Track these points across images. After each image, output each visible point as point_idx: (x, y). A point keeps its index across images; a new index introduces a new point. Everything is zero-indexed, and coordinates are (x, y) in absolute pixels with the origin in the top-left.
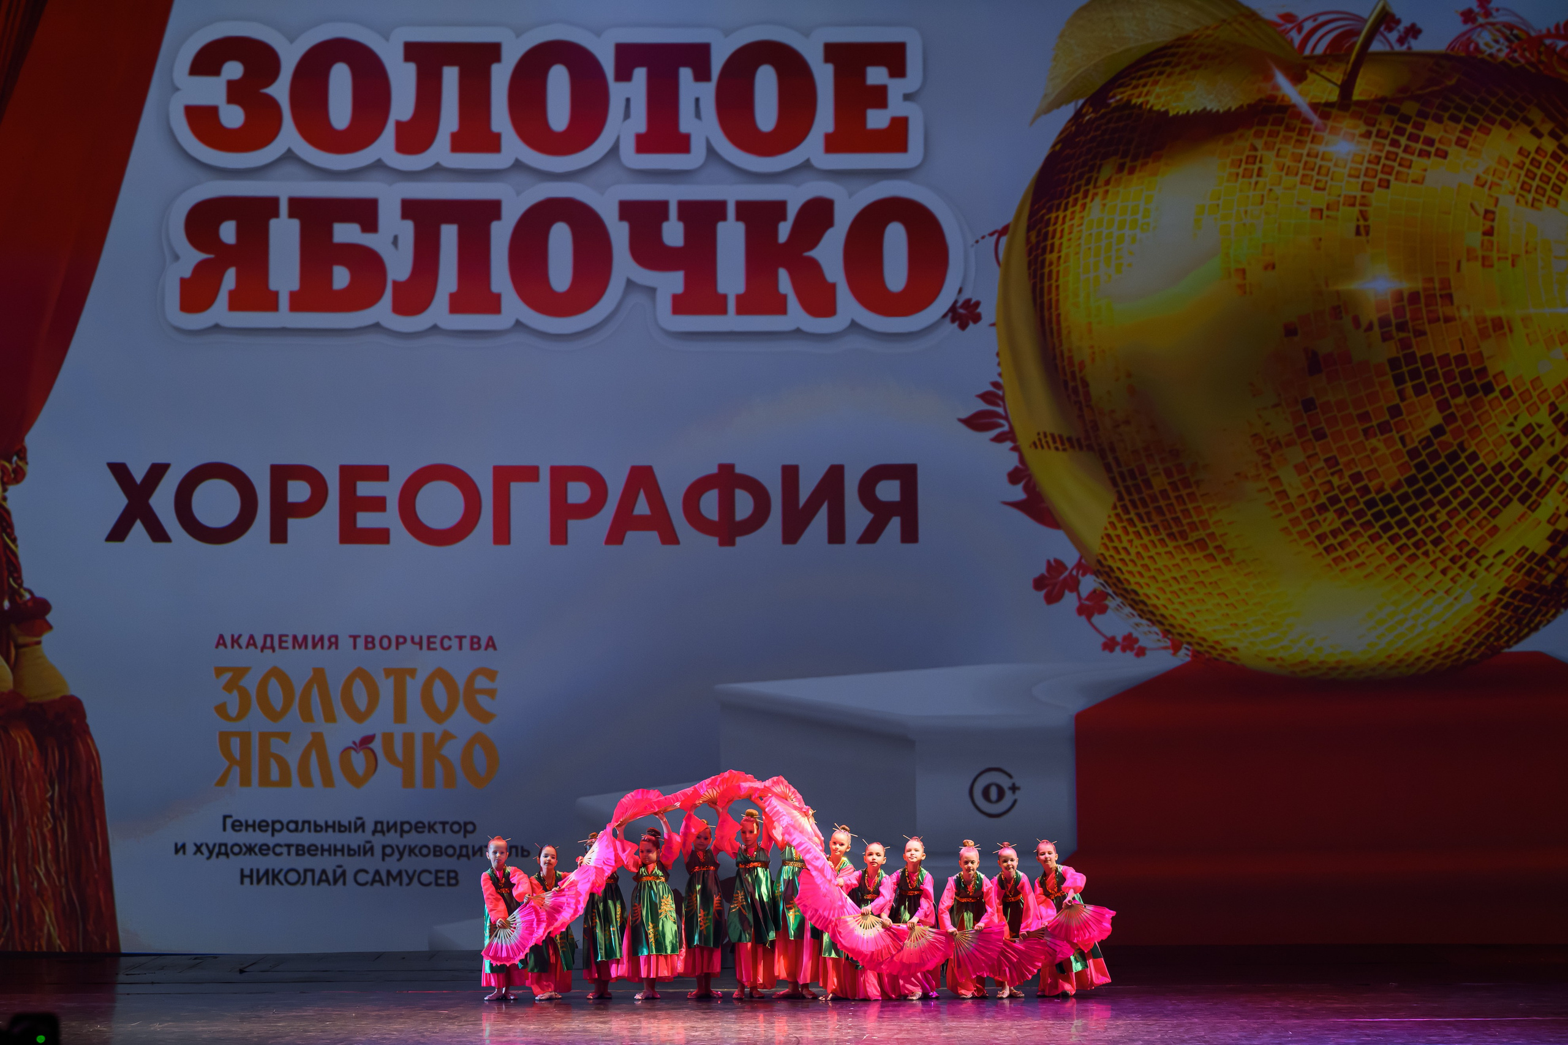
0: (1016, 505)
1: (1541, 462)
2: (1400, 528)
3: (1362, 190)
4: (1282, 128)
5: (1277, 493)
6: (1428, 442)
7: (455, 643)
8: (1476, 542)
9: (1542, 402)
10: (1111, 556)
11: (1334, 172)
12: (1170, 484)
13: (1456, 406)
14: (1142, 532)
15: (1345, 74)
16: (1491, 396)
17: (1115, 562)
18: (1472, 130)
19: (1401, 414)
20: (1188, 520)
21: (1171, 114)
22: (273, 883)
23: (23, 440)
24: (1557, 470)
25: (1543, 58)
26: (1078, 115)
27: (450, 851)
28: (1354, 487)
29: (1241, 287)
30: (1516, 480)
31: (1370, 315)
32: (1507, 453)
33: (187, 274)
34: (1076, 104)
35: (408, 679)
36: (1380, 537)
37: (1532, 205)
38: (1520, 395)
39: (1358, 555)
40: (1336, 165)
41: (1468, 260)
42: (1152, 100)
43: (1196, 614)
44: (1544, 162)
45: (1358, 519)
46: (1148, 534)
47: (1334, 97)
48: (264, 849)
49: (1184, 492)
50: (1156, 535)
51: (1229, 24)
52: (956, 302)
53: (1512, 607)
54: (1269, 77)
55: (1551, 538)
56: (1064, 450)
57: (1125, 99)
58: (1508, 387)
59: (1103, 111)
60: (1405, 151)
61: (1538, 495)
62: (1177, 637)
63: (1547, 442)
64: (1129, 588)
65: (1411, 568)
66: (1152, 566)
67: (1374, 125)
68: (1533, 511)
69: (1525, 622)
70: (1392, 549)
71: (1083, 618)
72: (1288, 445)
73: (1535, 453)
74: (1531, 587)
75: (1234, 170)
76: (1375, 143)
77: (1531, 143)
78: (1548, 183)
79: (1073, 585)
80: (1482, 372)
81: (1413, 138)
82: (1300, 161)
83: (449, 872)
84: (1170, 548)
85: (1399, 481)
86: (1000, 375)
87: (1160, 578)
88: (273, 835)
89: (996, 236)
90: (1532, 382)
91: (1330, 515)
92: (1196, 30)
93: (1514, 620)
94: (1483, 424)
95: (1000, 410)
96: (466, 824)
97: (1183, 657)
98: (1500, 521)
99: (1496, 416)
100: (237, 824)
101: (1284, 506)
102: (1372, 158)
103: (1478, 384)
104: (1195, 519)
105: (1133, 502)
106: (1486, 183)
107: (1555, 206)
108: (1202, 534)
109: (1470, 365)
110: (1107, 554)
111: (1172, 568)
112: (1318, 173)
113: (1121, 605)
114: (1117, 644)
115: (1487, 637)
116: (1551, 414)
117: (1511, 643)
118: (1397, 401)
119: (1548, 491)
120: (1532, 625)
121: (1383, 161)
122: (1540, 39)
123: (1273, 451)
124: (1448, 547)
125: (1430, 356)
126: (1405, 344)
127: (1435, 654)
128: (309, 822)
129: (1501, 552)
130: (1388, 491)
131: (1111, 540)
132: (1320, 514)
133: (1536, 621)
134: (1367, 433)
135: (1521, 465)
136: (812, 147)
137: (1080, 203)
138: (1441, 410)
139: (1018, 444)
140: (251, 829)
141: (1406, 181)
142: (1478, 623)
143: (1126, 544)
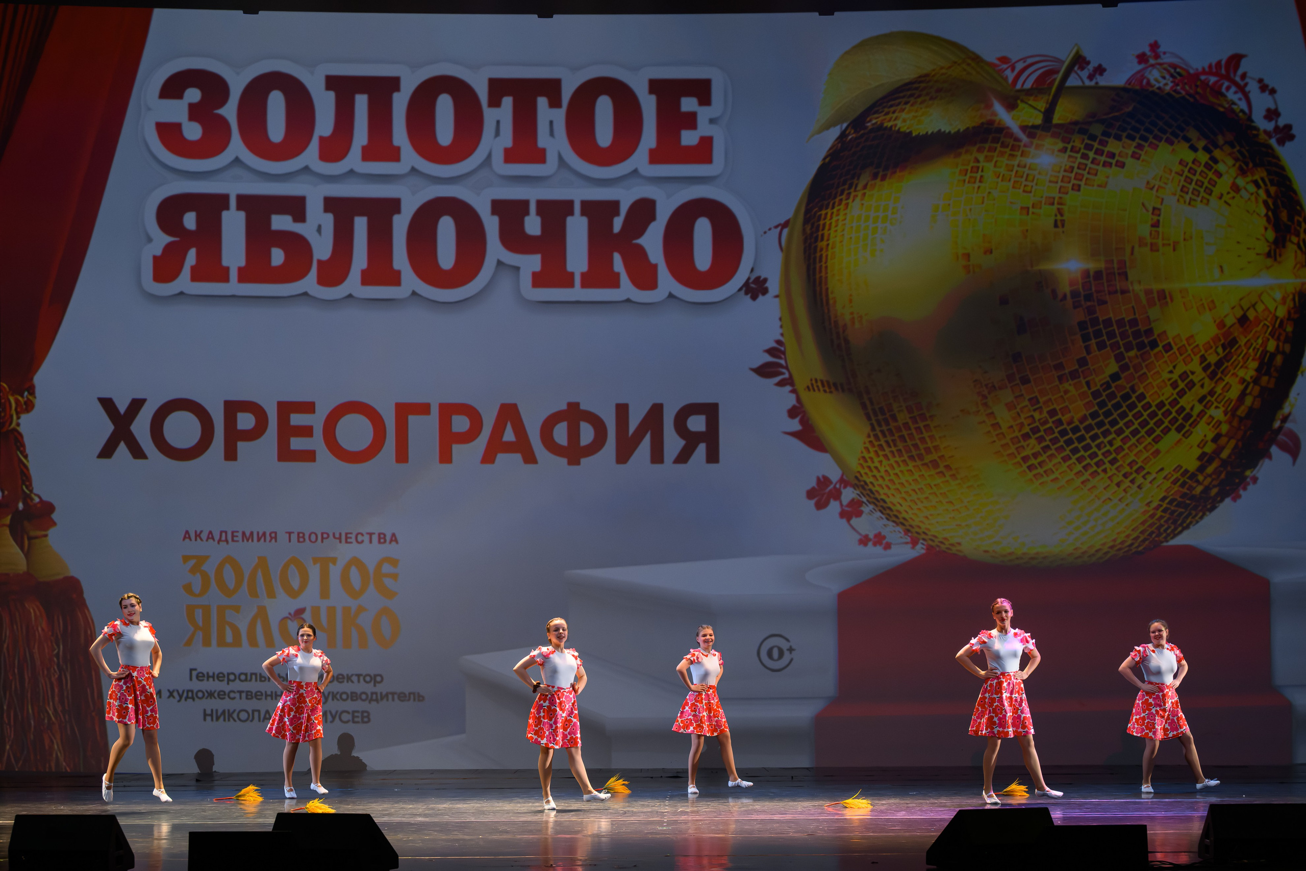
0: (794, 434)
1: (1193, 401)
2: (1086, 451)
3: (1060, 192)
4: (999, 145)
5: (993, 425)
6: (1107, 386)
7: (366, 538)
8: (1142, 462)
9: (1195, 355)
10: (866, 473)
11: (1038, 179)
12: (911, 418)
13: (1129, 357)
14: (890, 455)
15: (1047, 103)
16: (1156, 350)
17: (869, 478)
18: (1144, 146)
19: (1087, 364)
20: (925, 446)
21: (914, 134)
22: (229, 720)
23: (32, 379)
24: (1205, 406)
25: (1199, 90)
26: (843, 135)
27: (364, 697)
28: (1050, 420)
29: (966, 268)
30: (1174, 414)
31: (1065, 288)
32: (1168, 393)
33: (159, 252)
34: (841, 128)
35: (331, 565)
36: (1070, 458)
37: (1189, 204)
38: (1178, 349)
39: (1053, 472)
40: (1039, 173)
41: (1140, 246)
42: (899, 123)
43: (930, 517)
44: (1199, 170)
45: (1053, 444)
46: (894, 456)
47: (1038, 120)
48: (222, 695)
49: (921, 425)
50: (900, 456)
51: (959, 65)
52: (749, 279)
53: (1169, 511)
54: (989, 106)
55: (1200, 458)
56: (831, 392)
57: (879, 123)
58: (1169, 344)
59: (862, 132)
60: (1092, 162)
61: (1190, 425)
62: (915, 535)
63: (1198, 386)
64: (879, 497)
65: (1094, 482)
66: (896, 481)
67: (1069, 143)
68: (1187, 438)
69: (1179, 522)
70: (1079, 467)
71: (844, 521)
72: (1000, 388)
73: (1188, 394)
74: (1184, 495)
75: (962, 178)
76: (1070, 156)
77: (1189, 156)
78: (1201, 187)
79: (837, 495)
80: (1150, 332)
81: (1099, 152)
82: (1012, 171)
83: (363, 712)
84: (910, 467)
85: (1085, 415)
86: (782, 335)
87: (902, 490)
88: (228, 684)
89: (779, 228)
90: (1187, 339)
91: (1033, 441)
92: (934, 70)
93: (1170, 522)
94: (1149, 372)
95: (782, 362)
96: (375, 676)
97: (920, 550)
98: (1162, 446)
99: (1159, 366)
100: (201, 675)
101: (997, 435)
102: (1067, 167)
103: (1146, 341)
104: (930, 445)
105: (882, 432)
106: (1153, 187)
107: (1207, 204)
108: (934, 456)
109: (1140, 327)
110: (862, 472)
111: (912, 483)
112: (1026, 180)
113: (873, 511)
114: (870, 540)
115: (1150, 534)
116: (1201, 364)
117: (1169, 538)
118: (1085, 354)
119: (1199, 422)
120: (1185, 525)
121: (1075, 170)
122: (1197, 75)
123: (989, 393)
124: (1121, 466)
125: (1110, 319)
126: (1090, 311)
127: (1111, 547)
128: (256, 674)
129: (1162, 469)
130: (1077, 423)
131: (866, 461)
132: (1025, 441)
133: (1188, 521)
134: (1060, 378)
135: (1178, 403)
136: (639, 159)
137: (844, 202)
138: (1117, 361)
139: (796, 387)
140: (211, 679)
141: (1093, 186)
142: (1143, 523)
143: (877, 464)
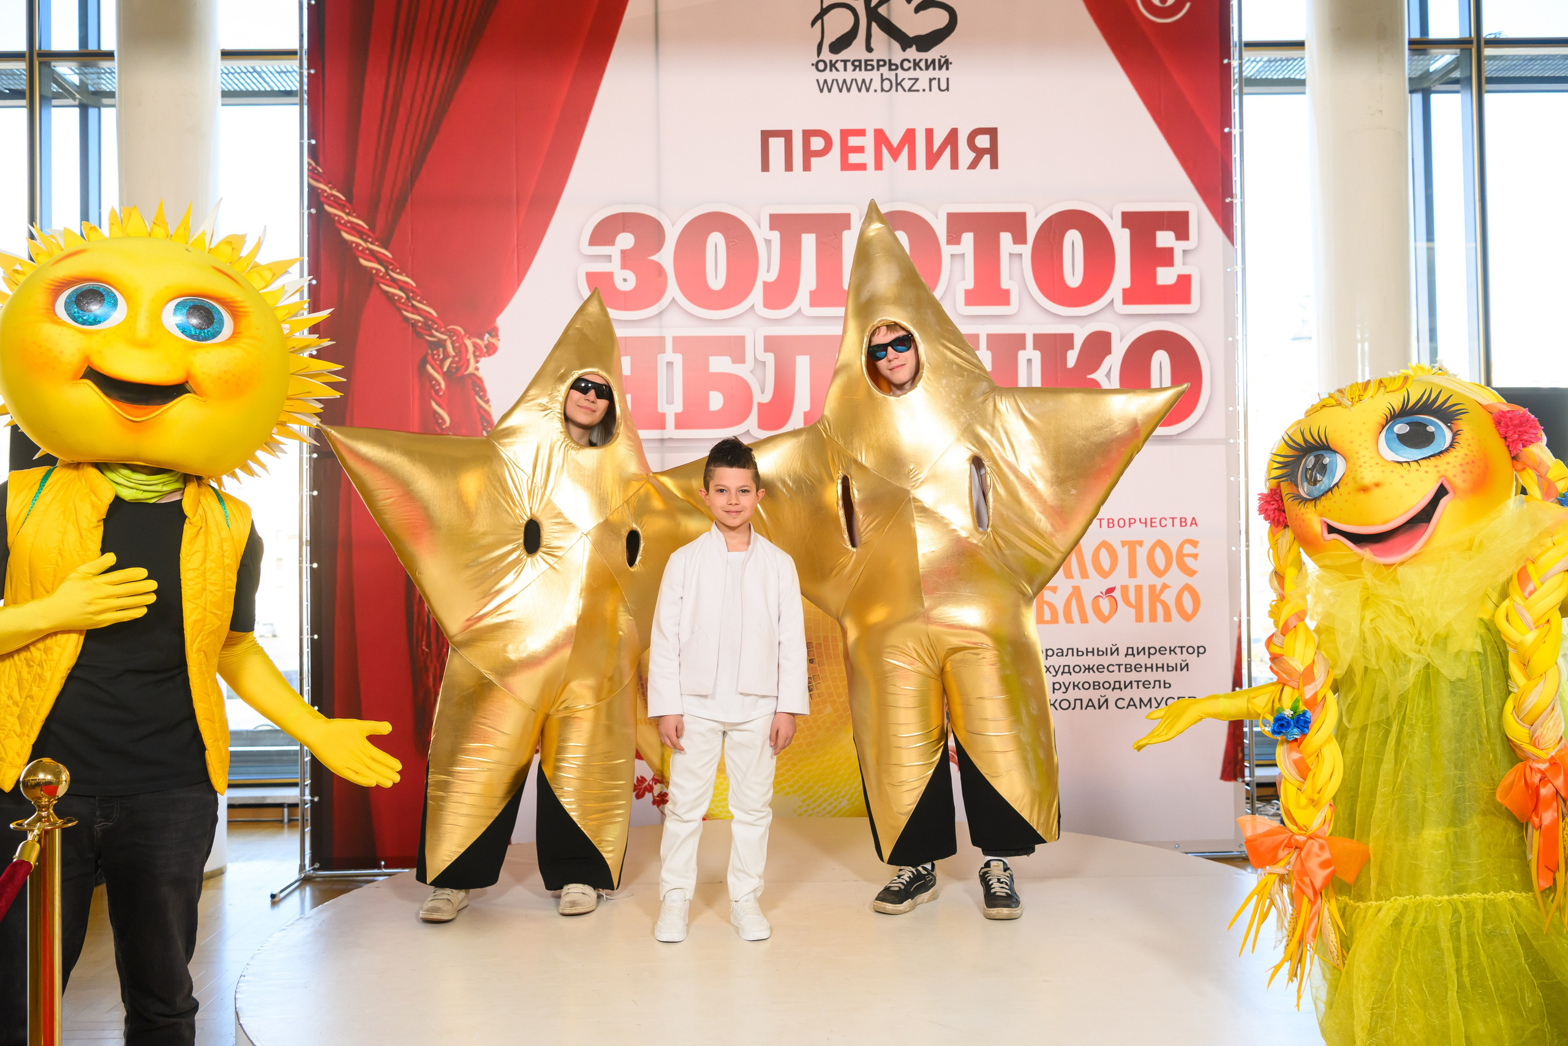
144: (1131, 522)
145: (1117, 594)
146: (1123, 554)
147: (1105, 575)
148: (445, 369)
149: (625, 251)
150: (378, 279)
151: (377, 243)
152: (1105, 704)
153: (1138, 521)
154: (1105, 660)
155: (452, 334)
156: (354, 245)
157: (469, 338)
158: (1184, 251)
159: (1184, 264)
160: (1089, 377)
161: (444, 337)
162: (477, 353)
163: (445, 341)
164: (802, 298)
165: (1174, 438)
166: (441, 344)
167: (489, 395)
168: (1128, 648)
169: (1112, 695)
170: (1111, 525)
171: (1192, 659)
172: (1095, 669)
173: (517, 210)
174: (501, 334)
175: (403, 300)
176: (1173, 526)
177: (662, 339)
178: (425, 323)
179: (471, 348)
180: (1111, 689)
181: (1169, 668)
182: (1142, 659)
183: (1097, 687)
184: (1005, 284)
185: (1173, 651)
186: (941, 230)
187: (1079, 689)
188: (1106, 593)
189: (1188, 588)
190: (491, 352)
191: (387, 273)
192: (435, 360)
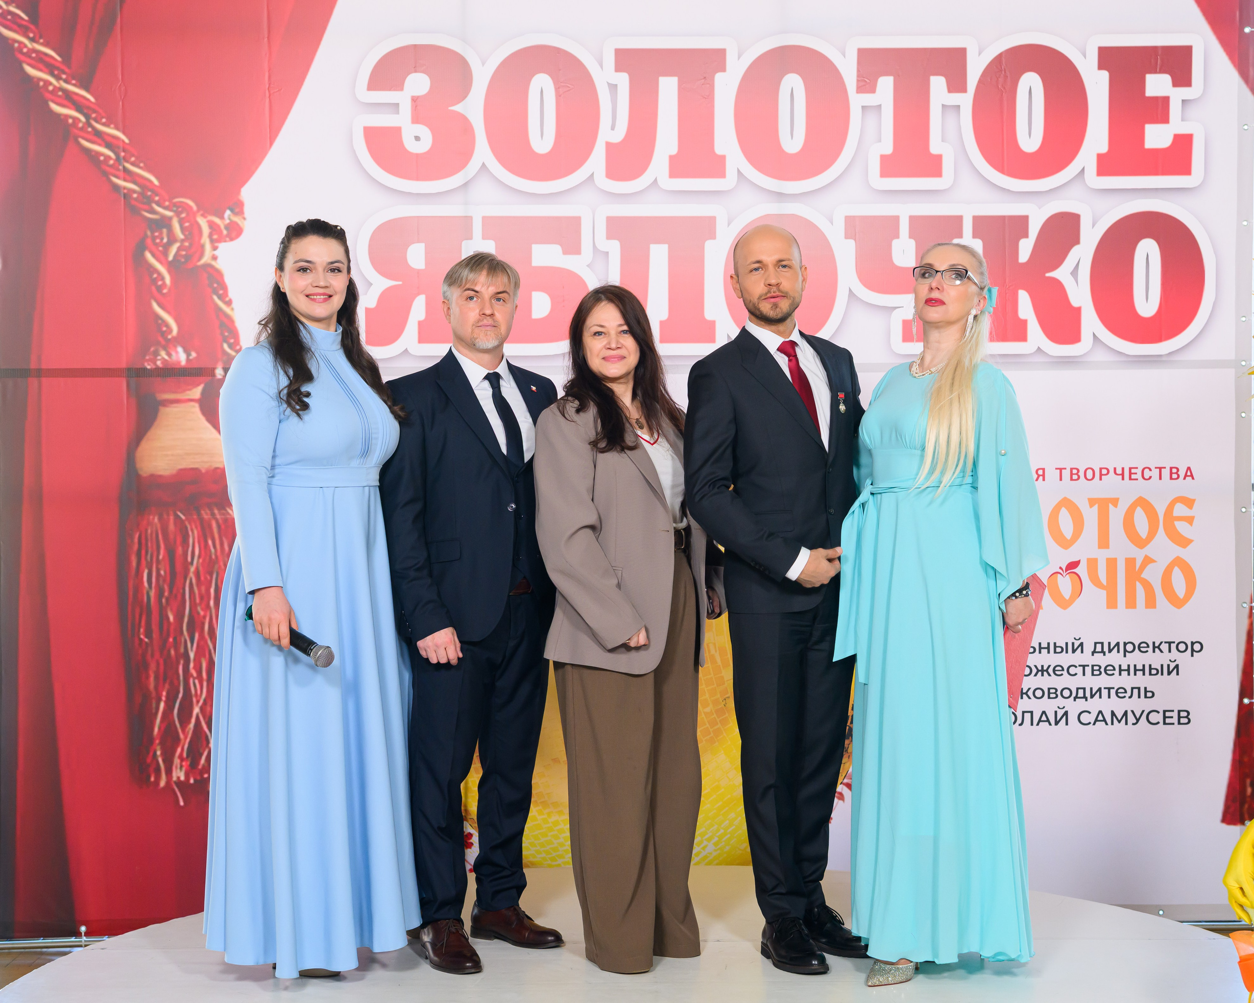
144: (1103, 473)
145: (1081, 570)
146: (1091, 516)
147: (1065, 543)
148: (171, 258)
149: (418, 97)
150: (76, 131)
151: (74, 82)
152: (1065, 717)
153: (1112, 471)
154: (1065, 659)
155: (180, 209)
156: (41, 84)
157: (203, 216)
158: (1183, 101)
159: (1182, 120)
160: (1047, 275)
161: (169, 213)
162: (215, 237)
163: (170, 219)
164: (659, 165)
165: (1164, 359)
166: (165, 222)
167: (232, 294)
168: (1096, 643)
169: (1074, 707)
170: (1075, 477)
171: (1183, 659)
172: (1051, 671)
173: (268, 38)
174: (246, 209)
175: (111, 162)
176: (1160, 478)
177: (468, 220)
178: (142, 194)
179: (206, 230)
180: (1072, 698)
181: (1153, 671)
182: (1115, 658)
183: (1054, 696)
184: (935, 148)
185: (1158, 647)
186: (849, 71)
187: (1029, 698)
188: (1067, 569)
189: (1178, 562)
190: (233, 235)
191: (88, 124)
192: (157, 245)
